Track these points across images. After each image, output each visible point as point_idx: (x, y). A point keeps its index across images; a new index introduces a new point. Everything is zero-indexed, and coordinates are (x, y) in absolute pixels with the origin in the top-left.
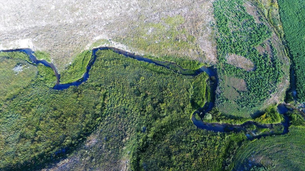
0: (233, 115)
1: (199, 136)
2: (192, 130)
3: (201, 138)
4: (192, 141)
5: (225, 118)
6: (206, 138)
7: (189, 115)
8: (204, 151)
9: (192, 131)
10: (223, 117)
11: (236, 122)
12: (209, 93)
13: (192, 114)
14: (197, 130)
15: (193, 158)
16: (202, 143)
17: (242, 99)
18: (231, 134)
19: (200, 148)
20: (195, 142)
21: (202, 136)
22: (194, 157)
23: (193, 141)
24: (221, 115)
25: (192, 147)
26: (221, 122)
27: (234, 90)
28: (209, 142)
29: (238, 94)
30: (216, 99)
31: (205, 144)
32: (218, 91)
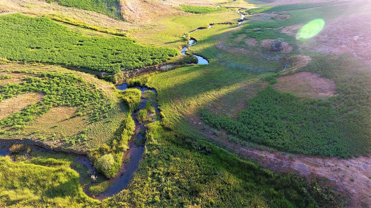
0: (115, 130)
1: (147, 185)
2: (130, 199)
3: (152, 181)
4: (159, 201)
5: (118, 141)
6: (153, 172)
7: (87, 204)
8: (182, 178)
9: (135, 200)
10: (115, 142)
11: (130, 128)
12: (50, 159)
13: (88, 198)
14: (131, 188)
15: (198, 200)
16: (163, 179)
17: (90, 115)
18: (151, 136)
19: (174, 185)
20: (161, 195)
21: (149, 179)
22: (195, 199)
23: (157, 198)
24: (111, 145)
25: (173, 201)
26: (125, 147)
27: (66, 121)
28: (162, 169)
29: (77, 118)
30: (72, 148)
31: (167, 174)
32: (53, 144)
